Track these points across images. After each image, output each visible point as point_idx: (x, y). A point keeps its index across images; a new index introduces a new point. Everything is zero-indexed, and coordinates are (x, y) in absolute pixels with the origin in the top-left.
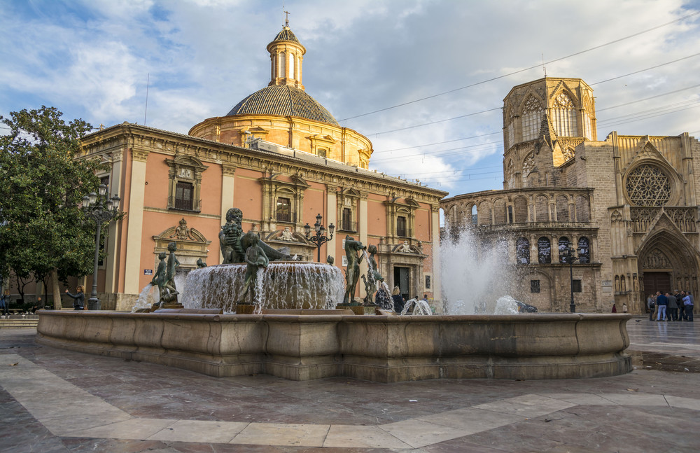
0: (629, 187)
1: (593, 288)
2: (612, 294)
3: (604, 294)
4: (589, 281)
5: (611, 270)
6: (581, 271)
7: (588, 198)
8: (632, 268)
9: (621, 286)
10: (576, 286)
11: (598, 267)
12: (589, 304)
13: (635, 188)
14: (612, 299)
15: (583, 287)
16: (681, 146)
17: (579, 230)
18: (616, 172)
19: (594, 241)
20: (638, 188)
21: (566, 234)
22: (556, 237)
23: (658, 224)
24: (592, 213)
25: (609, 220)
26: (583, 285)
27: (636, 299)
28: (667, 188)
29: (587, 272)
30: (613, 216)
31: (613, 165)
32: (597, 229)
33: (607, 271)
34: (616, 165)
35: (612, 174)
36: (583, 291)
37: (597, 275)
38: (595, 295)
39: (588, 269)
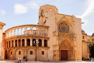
0: (59, 28)
1: (47, 54)
2: (52, 55)
3: (50, 55)
4: (46, 52)
5: (52, 49)
6: (44, 49)
7: (48, 29)
8: (57, 48)
9: (54, 53)
10: (43, 53)
11: (49, 48)
12: (46, 58)
13: (60, 28)
14: (52, 56)
15: (44, 53)
16: (72, 18)
17: (44, 37)
18: (56, 22)
19: (48, 41)
20: (61, 28)
21: (40, 39)
22: (38, 39)
23: (65, 37)
24: (48, 33)
25: (53, 36)
26: (45, 53)
27: (57, 57)
28: (68, 29)
29: (46, 49)
30: (54, 34)
31: (55, 21)
32: (49, 38)
33: (51, 49)
34: (56, 21)
35: (54, 23)
36: (44, 54)
37: (49, 50)
38: (48, 55)
39: (46, 48)
